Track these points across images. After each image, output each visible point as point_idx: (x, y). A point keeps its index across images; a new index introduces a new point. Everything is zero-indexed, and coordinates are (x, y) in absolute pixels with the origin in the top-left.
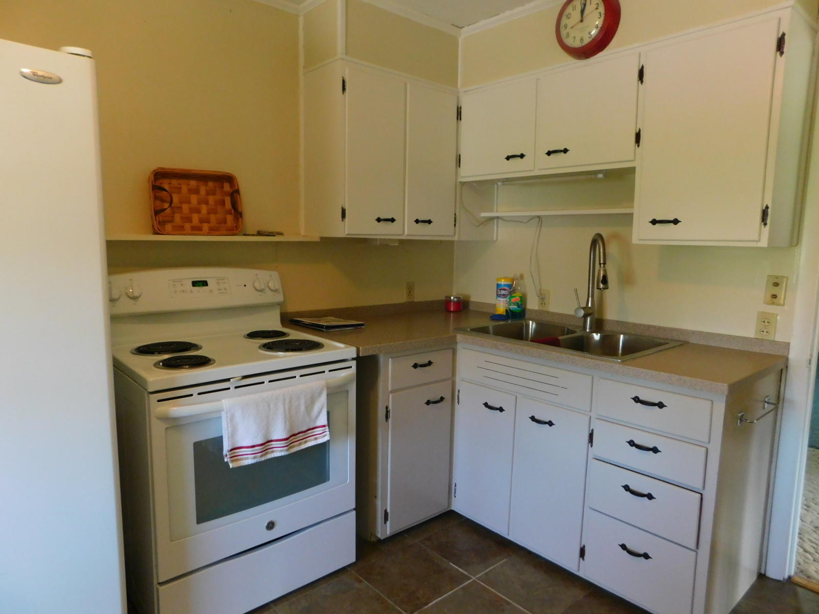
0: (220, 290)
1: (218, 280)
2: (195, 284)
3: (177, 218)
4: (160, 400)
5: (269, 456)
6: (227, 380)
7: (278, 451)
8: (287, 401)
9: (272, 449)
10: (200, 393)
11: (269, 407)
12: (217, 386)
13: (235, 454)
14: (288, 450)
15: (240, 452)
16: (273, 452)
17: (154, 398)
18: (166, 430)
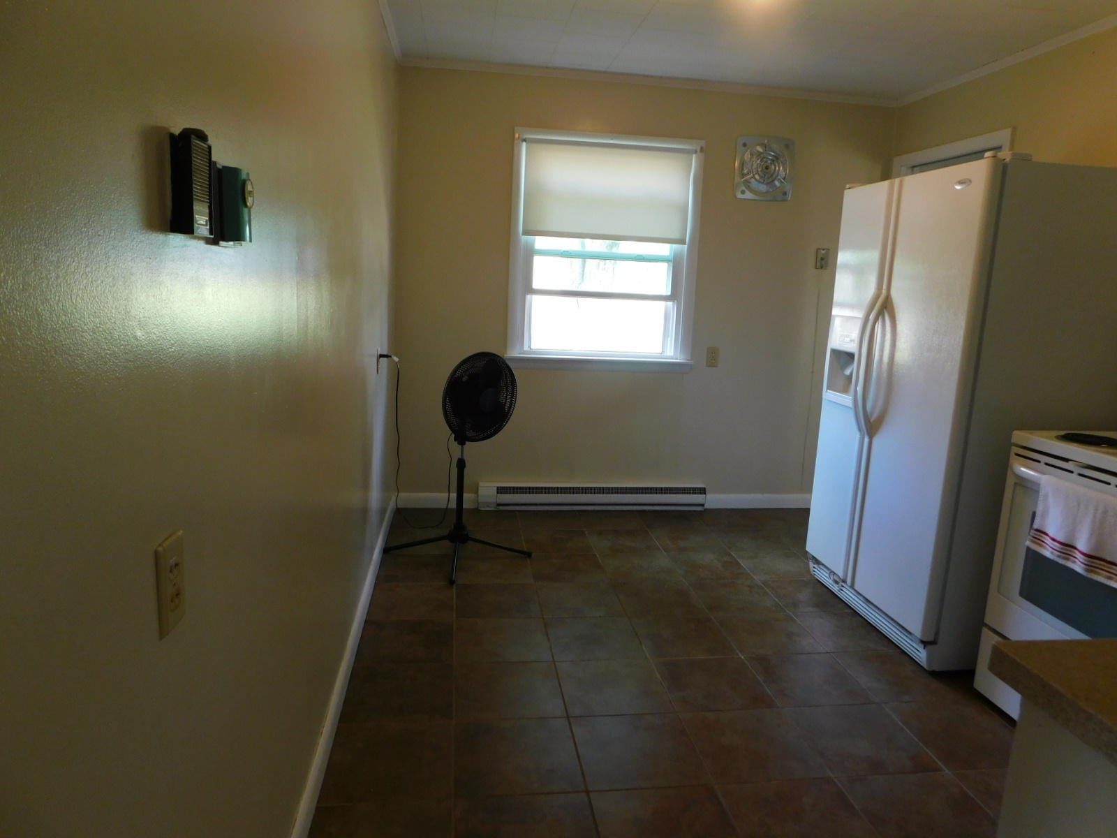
4: (1017, 455)
5: (1069, 564)
6: (1066, 460)
7: (1078, 566)
8: (1100, 511)
9: (1074, 559)
10: (1047, 464)
11: (1079, 505)
12: (1058, 462)
13: (1040, 538)
14: (1087, 570)
15: (1044, 538)
16: (1074, 562)
17: (1015, 450)
18: (1015, 484)
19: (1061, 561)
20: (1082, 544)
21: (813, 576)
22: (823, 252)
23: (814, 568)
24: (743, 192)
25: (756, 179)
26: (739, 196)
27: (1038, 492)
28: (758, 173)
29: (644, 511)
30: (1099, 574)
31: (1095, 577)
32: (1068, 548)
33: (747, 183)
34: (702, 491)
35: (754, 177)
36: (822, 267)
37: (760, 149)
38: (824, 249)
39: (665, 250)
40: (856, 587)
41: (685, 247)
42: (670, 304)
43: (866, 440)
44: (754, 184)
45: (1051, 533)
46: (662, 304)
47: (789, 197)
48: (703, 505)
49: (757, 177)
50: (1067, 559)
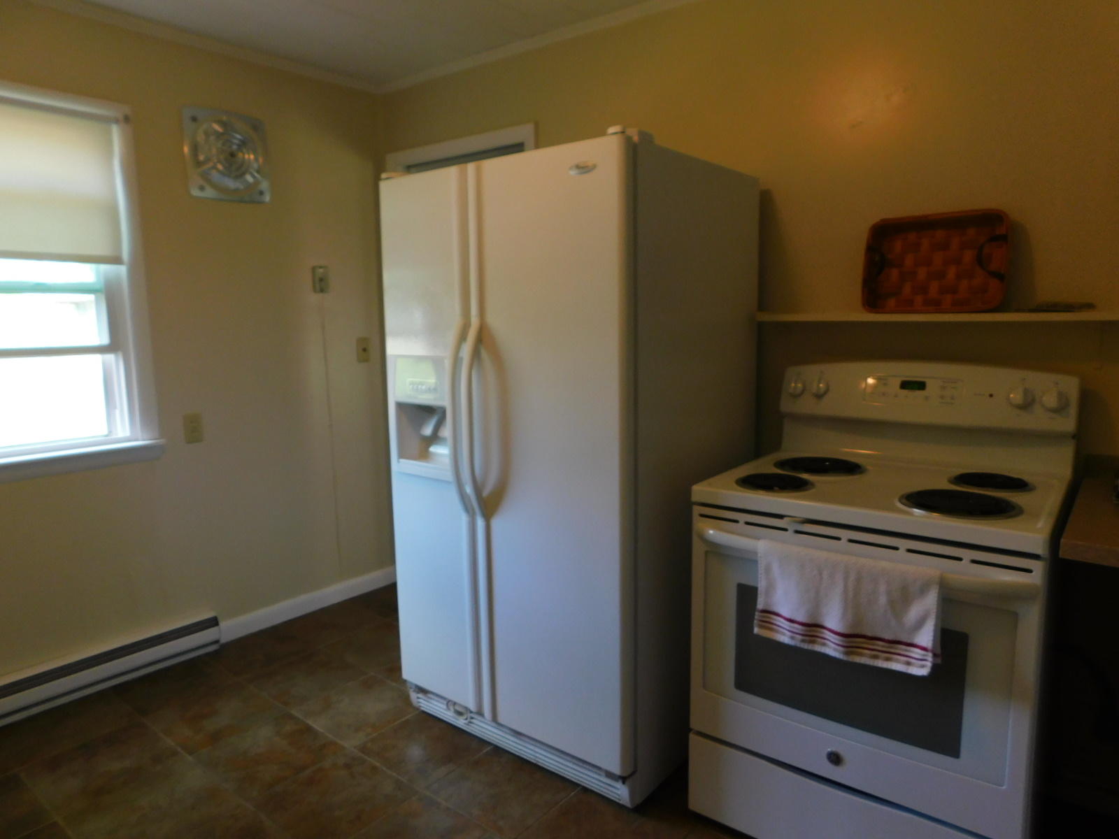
0: (942, 397)
1: (944, 382)
2: (905, 385)
3: (907, 289)
4: (702, 516)
5: (818, 648)
6: (781, 517)
7: (832, 648)
8: (852, 578)
9: (823, 641)
10: (747, 523)
11: (821, 574)
12: (769, 521)
13: (767, 620)
14: (847, 653)
15: (776, 620)
16: (824, 644)
17: (697, 510)
18: (707, 553)
19: (806, 646)
20: (833, 619)
21: (417, 709)
22: (321, 270)
23: (418, 698)
24: (202, 188)
25: (219, 171)
26: (195, 192)
27: (755, 562)
28: (219, 162)
29: (127, 683)
30: (861, 655)
31: (858, 659)
32: (813, 628)
33: (206, 177)
34: (213, 622)
35: (214, 167)
36: (322, 291)
37: (217, 127)
38: (321, 267)
39: (87, 273)
40: (501, 719)
41: (122, 270)
42: (110, 357)
43: (480, 523)
44: (215, 176)
45: (785, 611)
46: (97, 358)
47: (267, 198)
48: (217, 642)
49: (220, 167)
50: (813, 642)
